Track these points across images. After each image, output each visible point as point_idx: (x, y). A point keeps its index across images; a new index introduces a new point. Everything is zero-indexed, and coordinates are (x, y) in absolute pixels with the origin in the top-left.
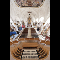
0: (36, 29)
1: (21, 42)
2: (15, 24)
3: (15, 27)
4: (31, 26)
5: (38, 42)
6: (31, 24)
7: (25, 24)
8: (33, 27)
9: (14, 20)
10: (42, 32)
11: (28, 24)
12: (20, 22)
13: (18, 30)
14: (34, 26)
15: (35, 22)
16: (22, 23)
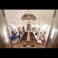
3: (17, 32)
8: (32, 31)
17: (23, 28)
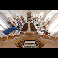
0: (35, 24)
1: (22, 36)
2: (15, 19)
3: (15, 23)
4: (31, 22)
5: (36, 36)
6: (30, 19)
7: (25, 20)
8: (32, 22)
9: (13, 15)
10: (41, 28)
11: (28, 19)
12: (20, 18)
13: (18, 26)
14: (34, 22)
15: (34, 17)
16: (22, 18)
17: (23, 19)
